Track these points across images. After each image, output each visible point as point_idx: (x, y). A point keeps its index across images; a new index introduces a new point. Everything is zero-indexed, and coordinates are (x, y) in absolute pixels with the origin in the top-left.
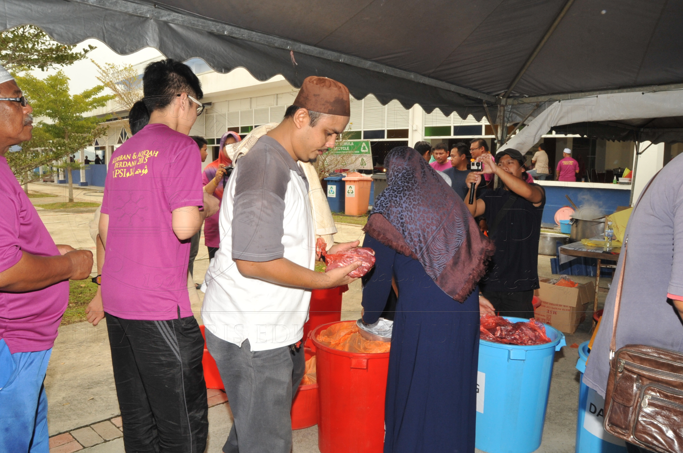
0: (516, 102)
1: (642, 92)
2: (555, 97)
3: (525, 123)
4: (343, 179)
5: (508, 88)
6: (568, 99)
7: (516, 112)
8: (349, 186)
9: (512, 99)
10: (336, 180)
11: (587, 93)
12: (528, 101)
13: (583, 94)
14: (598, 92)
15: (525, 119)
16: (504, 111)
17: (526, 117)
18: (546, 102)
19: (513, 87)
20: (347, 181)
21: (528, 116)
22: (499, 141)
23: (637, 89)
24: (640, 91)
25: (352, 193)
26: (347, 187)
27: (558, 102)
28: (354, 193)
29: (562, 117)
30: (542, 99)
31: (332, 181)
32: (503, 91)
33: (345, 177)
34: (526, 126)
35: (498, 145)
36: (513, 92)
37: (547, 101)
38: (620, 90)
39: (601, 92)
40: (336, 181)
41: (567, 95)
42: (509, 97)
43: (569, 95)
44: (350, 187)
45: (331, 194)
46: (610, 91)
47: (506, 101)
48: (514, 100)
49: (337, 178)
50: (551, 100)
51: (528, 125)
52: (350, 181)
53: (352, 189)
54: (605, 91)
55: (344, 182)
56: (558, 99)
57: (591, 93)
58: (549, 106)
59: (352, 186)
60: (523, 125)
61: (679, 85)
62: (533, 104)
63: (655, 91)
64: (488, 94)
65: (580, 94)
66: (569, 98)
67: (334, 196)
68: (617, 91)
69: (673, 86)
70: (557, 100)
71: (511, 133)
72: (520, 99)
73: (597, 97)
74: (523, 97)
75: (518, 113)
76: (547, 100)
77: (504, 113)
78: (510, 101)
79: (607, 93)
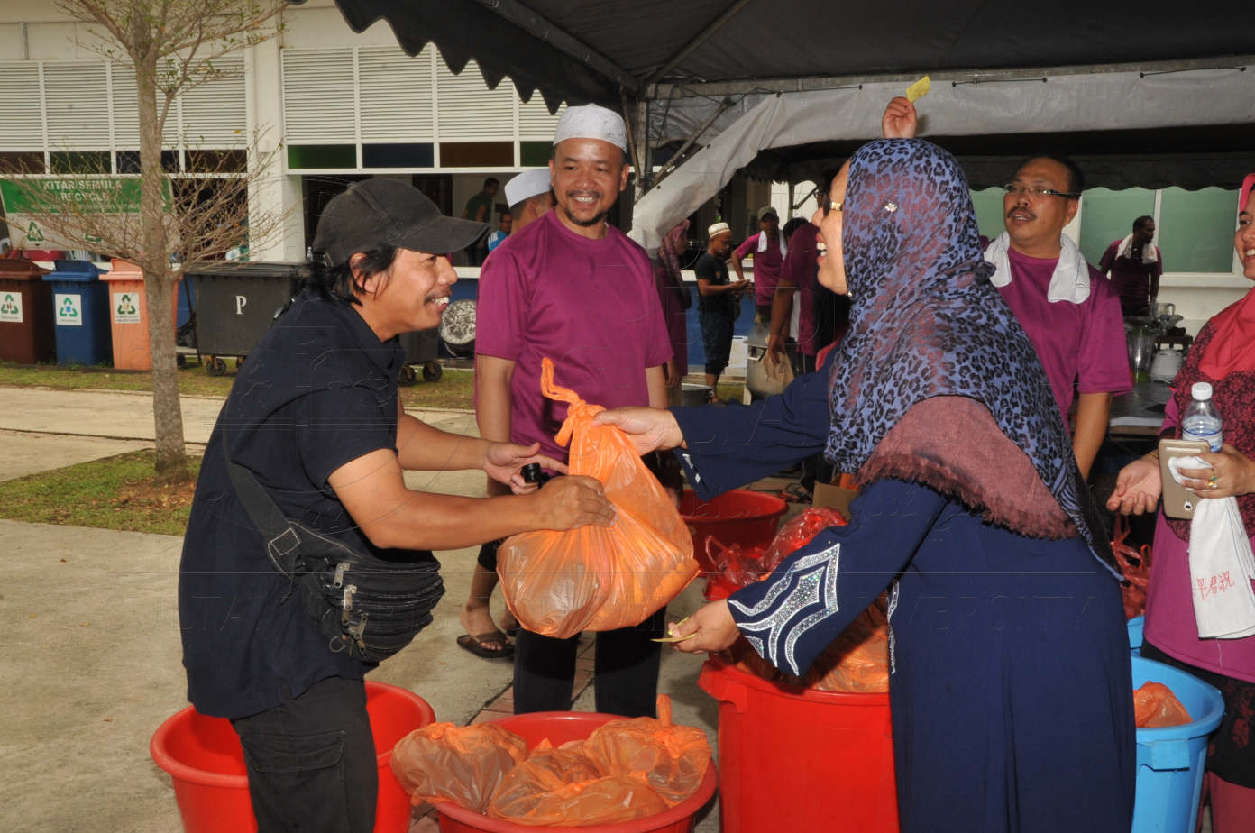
0: (678, 93)
1: (951, 82)
2: (767, 84)
3: (699, 142)
4: (102, 277)
5: (667, 61)
6: (798, 91)
7: (676, 115)
8: (122, 295)
9: (671, 86)
10: (82, 279)
11: (838, 80)
12: (707, 92)
13: (829, 80)
14: (862, 79)
15: (699, 132)
16: (648, 111)
17: (703, 127)
18: (746, 95)
19: (681, 57)
20: (114, 282)
21: (706, 125)
22: (641, 180)
23: (943, 75)
24: (947, 79)
25: (133, 311)
26: (116, 299)
27: (775, 95)
28: (137, 313)
29: (783, 130)
30: (738, 87)
31: (67, 283)
32: (655, 67)
33: (105, 272)
34: (705, 148)
35: (638, 190)
36: (676, 70)
37: (751, 93)
38: (907, 76)
39: (868, 78)
40: (79, 283)
41: (794, 81)
42: (663, 81)
43: (800, 81)
44: (125, 297)
45: (68, 317)
46: (888, 77)
47: (656, 91)
48: (675, 87)
49: (85, 276)
50: (759, 91)
51: (709, 146)
52: (124, 282)
53: (131, 303)
54: (877, 77)
55: (106, 284)
56: (776, 89)
57: (847, 79)
58: (754, 103)
59: (129, 295)
60: (694, 148)
61: (1022, 70)
62: (716, 98)
63: (977, 81)
64: (628, 70)
65: (824, 81)
66: (800, 88)
67: (78, 321)
68: (901, 77)
69: (1009, 73)
70: (773, 93)
71: (669, 164)
72: (688, 87)
73: (860, 87)
74: (692, 83)
75: (682, 118)
76: (750, 90)
77: (648, 118)
78: (665, 90)
79: (882, 81)
